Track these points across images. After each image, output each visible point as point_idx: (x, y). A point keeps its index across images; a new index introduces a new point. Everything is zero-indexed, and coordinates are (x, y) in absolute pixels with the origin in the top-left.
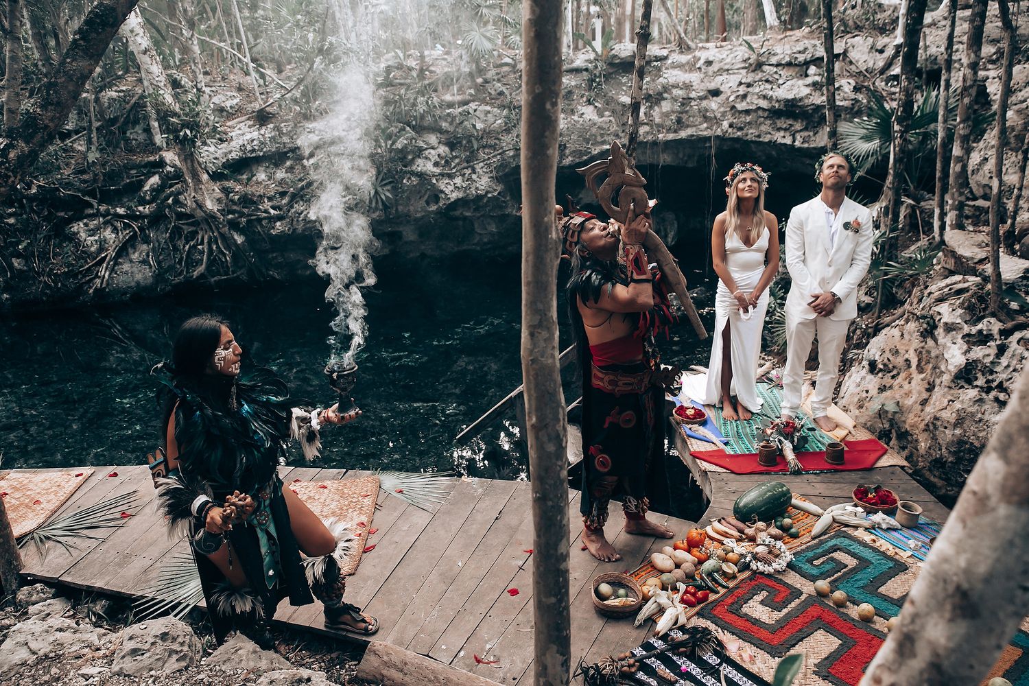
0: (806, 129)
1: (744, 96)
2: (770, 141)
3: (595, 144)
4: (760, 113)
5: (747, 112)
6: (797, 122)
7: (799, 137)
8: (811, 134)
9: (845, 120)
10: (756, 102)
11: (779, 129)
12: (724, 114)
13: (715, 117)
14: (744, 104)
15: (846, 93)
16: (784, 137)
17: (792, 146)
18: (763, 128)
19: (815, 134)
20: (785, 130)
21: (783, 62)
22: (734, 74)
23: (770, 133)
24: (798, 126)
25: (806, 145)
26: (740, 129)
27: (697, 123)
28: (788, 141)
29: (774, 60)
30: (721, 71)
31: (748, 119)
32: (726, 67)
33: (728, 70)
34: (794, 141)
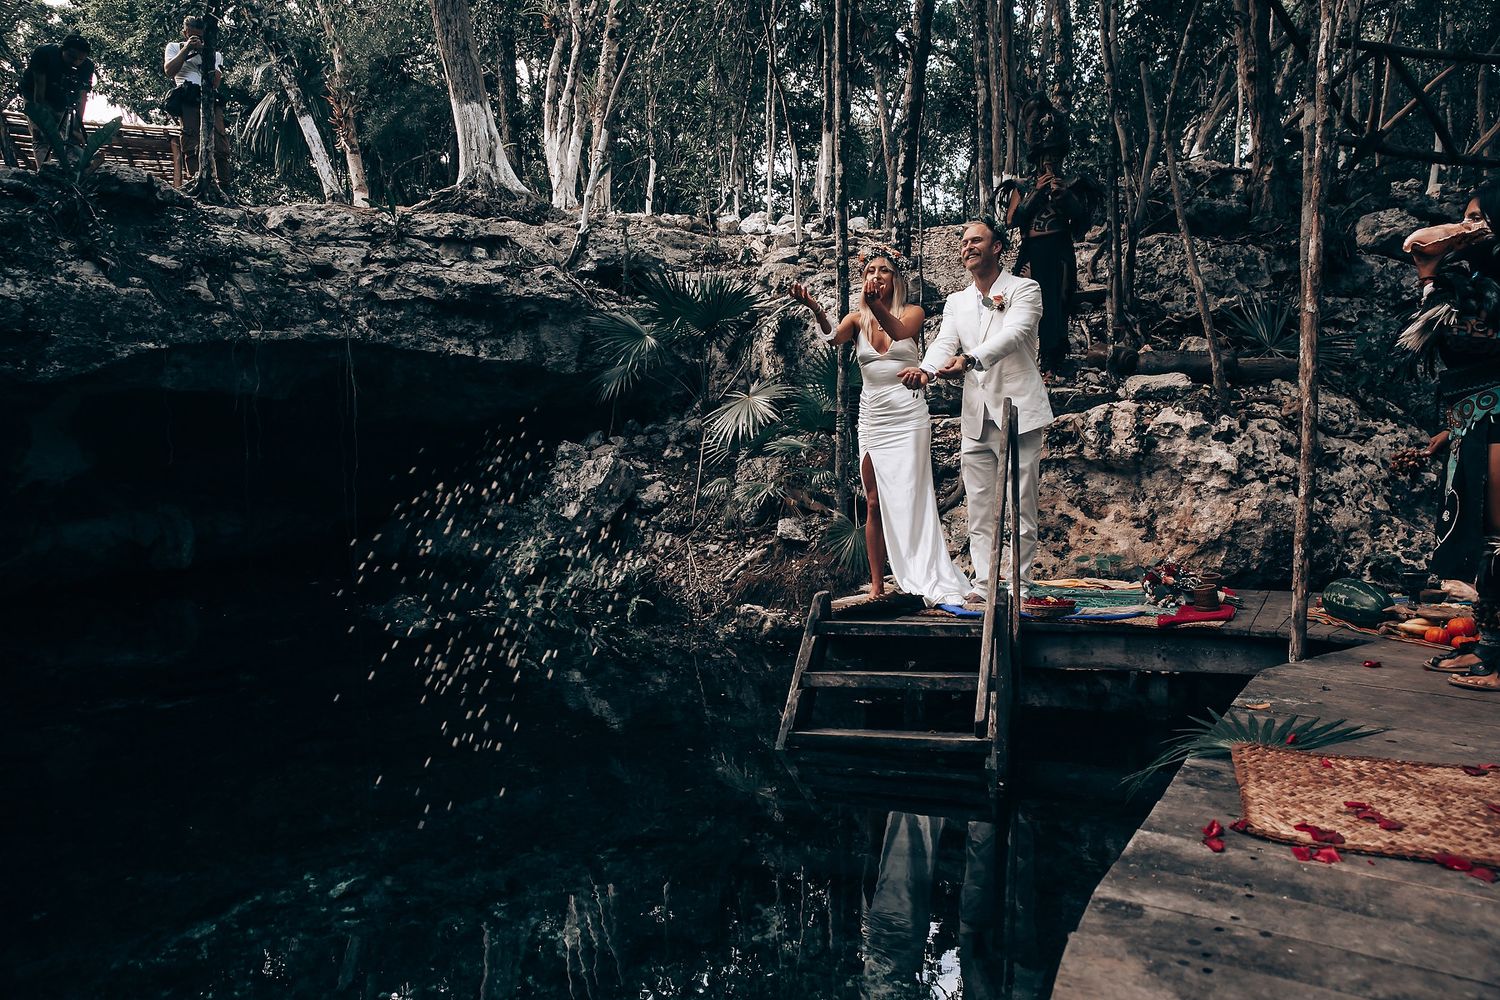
0: (492, 336)
1: (388, 281)
2: (439, 352)
3: (122, 337)
4: (419, 307)
5: (396, 305)
6: (481, 324)
7: (482, 347)
8: (501, 342)
9: (552, 323)
10: (414, 289)
11: (449, 334)
12: (354, 305)
13: (340, 309)
14: (390, 291)
15: (561, 282)
16: (459, 346)
17: (475, 359)
18: (421, 332)
19: (505, 343)
20: (460, 335)
21: (438, 234)
22: (350, 245)
23: (435, 340)
24: (482, 331)
25: (497, 358)
26: (387, 331)
27: (306, 317)
28: (467, 351)
29: (420, 231)
30: (324, 239)
31: (398, 316)
32: (334, 233)
33: (336, 238)
34: (477, 353)
